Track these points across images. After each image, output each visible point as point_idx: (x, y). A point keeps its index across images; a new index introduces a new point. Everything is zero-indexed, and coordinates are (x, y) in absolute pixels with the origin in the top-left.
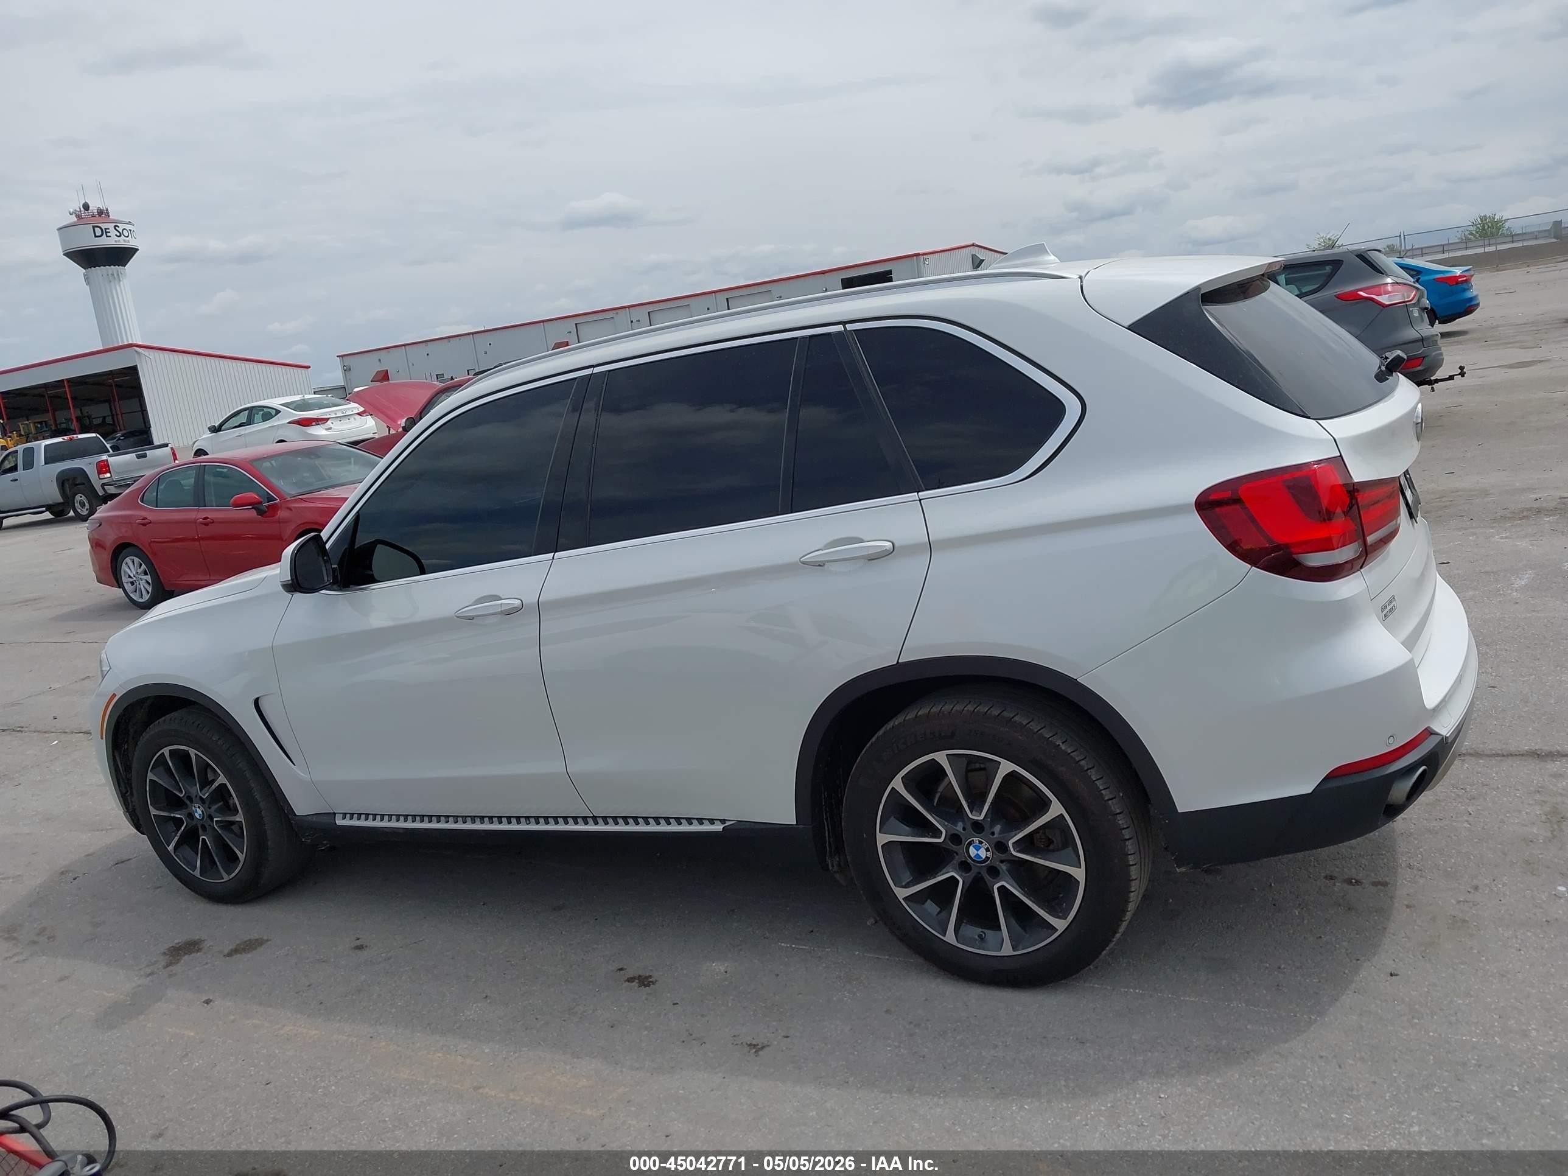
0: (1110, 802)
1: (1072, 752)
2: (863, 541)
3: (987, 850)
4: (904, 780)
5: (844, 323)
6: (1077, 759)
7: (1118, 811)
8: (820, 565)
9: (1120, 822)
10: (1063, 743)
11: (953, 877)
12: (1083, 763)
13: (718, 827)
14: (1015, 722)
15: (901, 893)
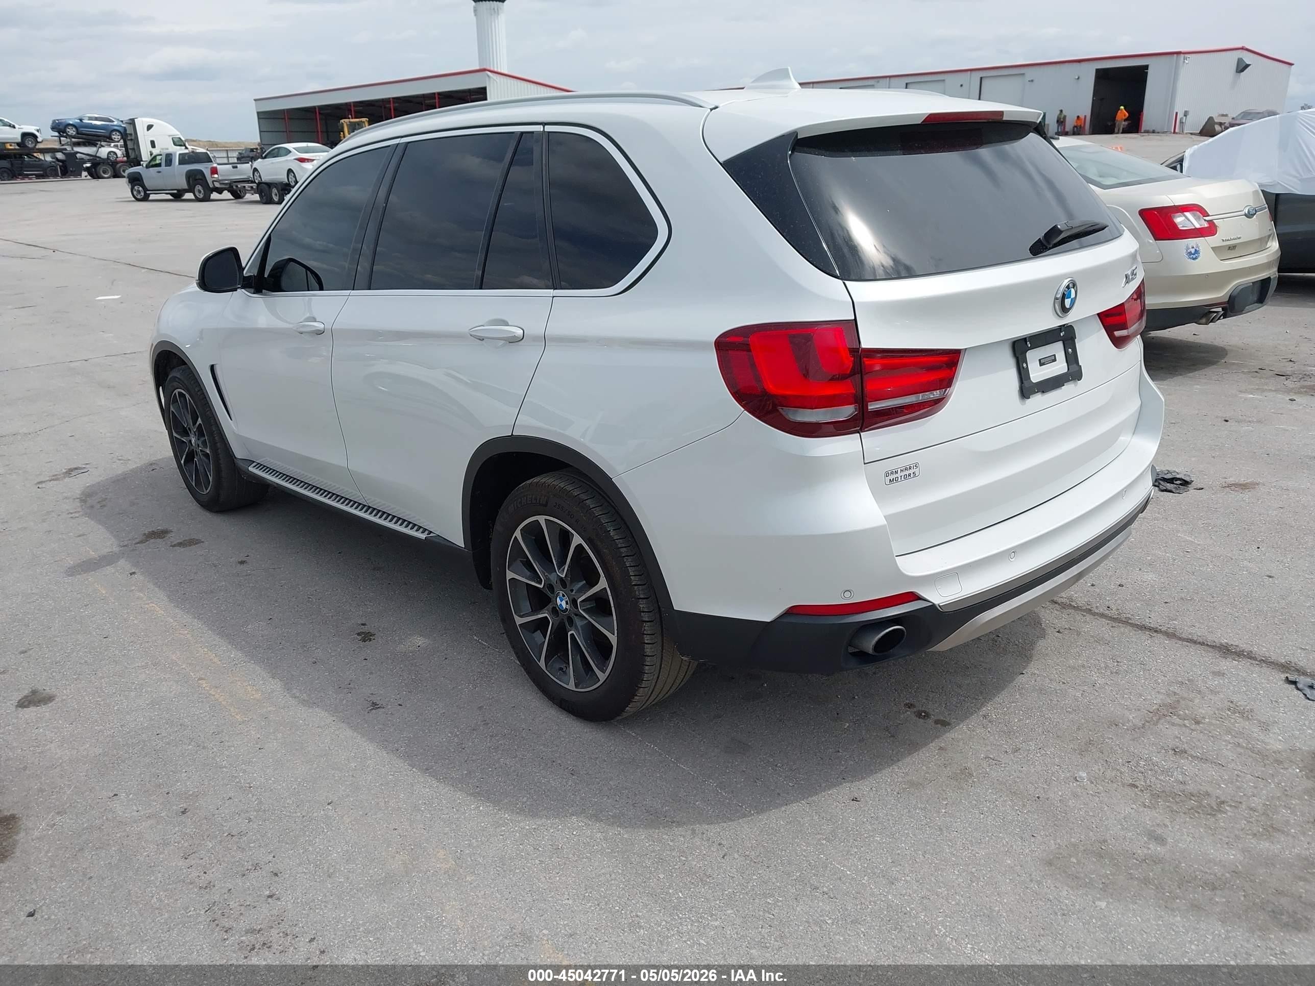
0: (636, 587)
1: (617, 539)
2: (507, 325)
3: (567, 603)
4: (523, 532)
5: (544, 124)
6: (619, 546)
7: (642, 596)
8: (480, 339)
9: (641, 606)
10: (614, 530)
11: (546, 617)
12: (623, 550)
13: (423, 536)
14: (585, 504)
15: (519, 621)
